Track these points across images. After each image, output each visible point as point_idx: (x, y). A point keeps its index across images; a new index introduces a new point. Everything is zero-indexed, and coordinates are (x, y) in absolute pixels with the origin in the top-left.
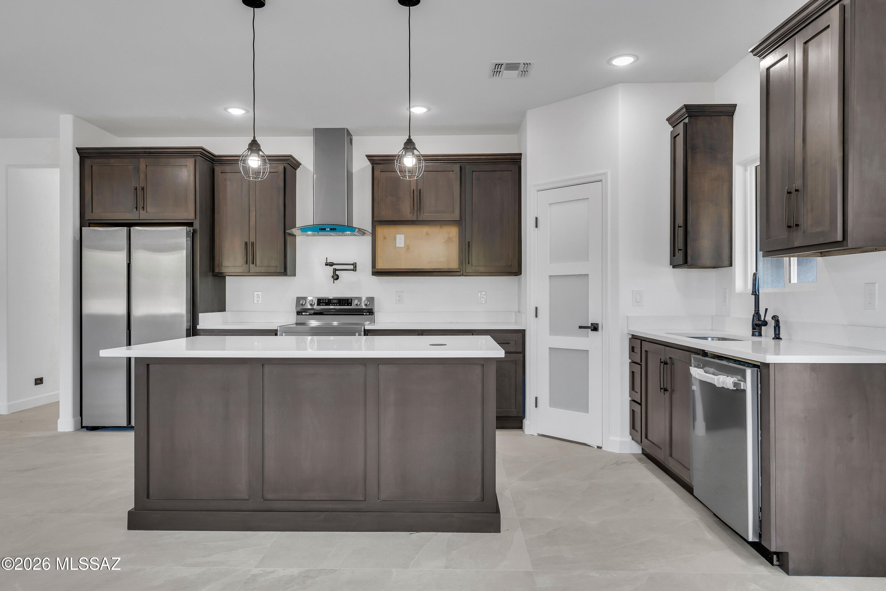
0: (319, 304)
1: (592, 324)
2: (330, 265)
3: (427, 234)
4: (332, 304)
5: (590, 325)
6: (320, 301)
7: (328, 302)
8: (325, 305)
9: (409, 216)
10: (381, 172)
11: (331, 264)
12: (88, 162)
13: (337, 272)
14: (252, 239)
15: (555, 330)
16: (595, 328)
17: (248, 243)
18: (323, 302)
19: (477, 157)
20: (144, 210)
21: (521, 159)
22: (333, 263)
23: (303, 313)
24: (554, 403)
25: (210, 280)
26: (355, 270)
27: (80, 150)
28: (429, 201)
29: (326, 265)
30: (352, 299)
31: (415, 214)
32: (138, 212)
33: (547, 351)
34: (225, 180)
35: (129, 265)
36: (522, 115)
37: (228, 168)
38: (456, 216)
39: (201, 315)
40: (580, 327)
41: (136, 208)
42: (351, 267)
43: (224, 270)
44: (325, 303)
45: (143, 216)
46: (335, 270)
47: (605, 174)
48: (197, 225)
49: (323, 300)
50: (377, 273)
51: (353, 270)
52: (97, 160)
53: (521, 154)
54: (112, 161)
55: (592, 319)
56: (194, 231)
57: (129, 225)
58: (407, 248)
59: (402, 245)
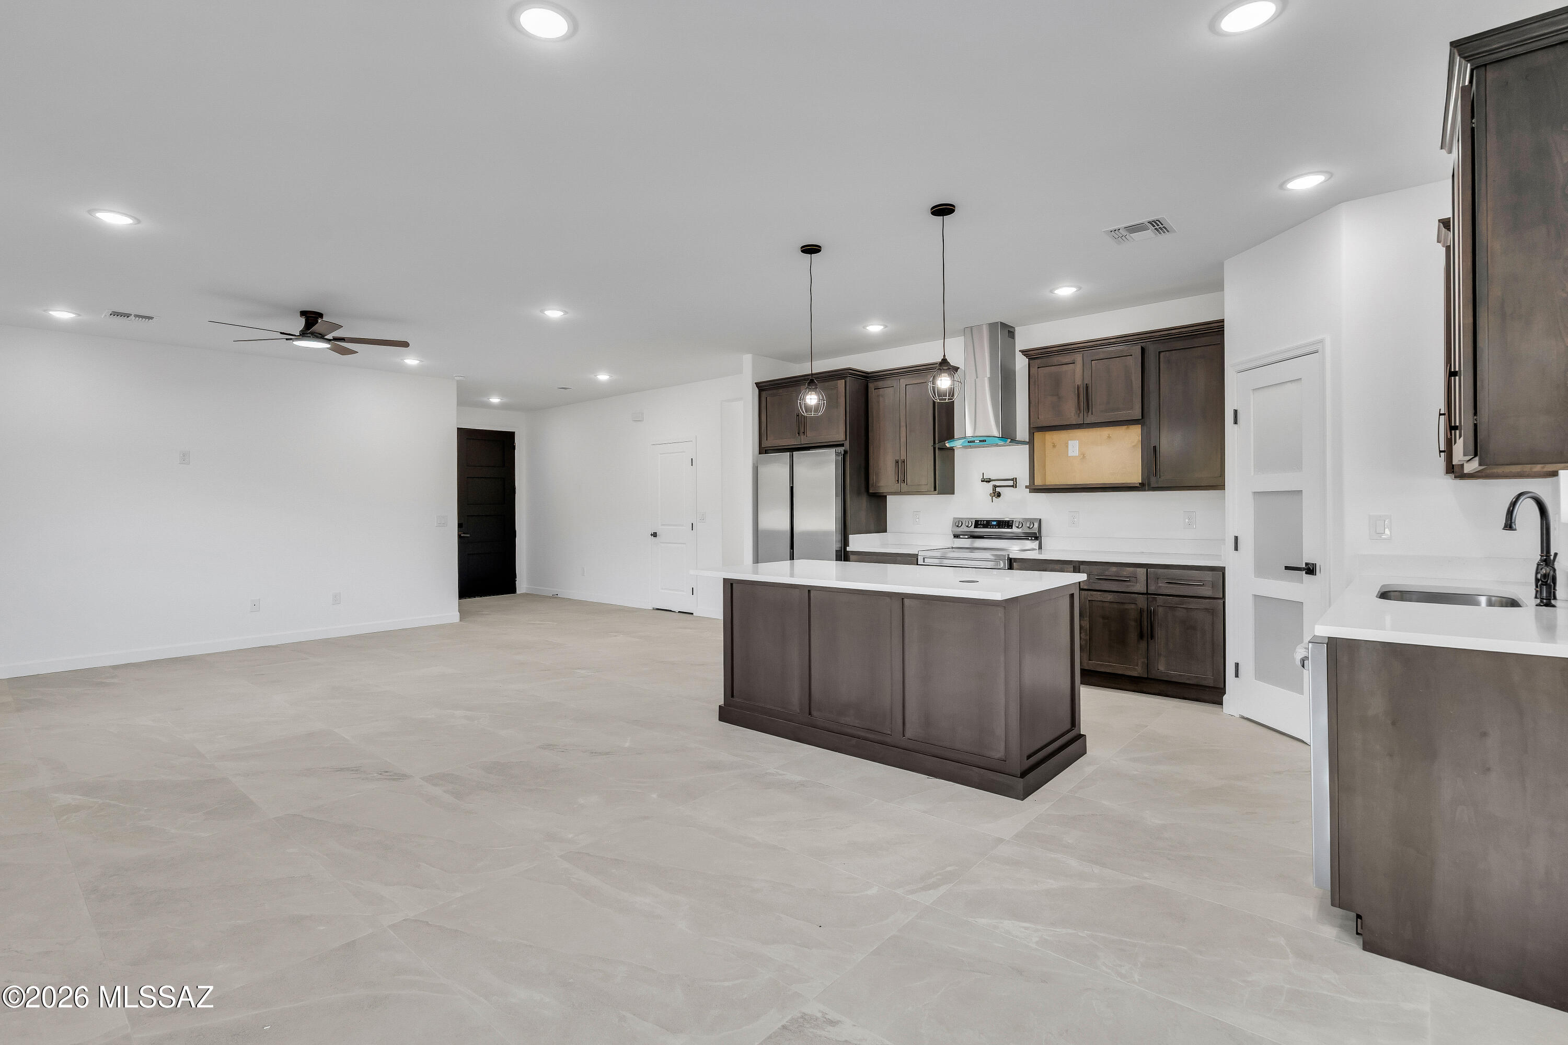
0: (976, 527)
1: (1307, 564)
2: (986, 482)
3: (1109, 437)
4: (991, 526)
5: (1304, 566)
6: (978, 524)
7: (987, 524)
8: (983, 528)
9: (1073, 419)
10: (1038, 368)
11: (989, 481)
12: (764, 394)
13: (998, 489)
14: (904, 457)
15: (1261, 570)
16: (1310, 570)
17: (899, 461)
18: (981, 524)
19: (1166, 332)
20: (804, 435)
21: (1224, 328)
22: (990, 479)
23: (961, 536)
24: (1262, 674)
25: (864, 501)
26: (1015, 486)
27: (758, 385)
28: (1099, 398)
29: (982, 481)
30: (1013, 521)
31: (1081, 415)
32: (799, 437)
33: (1250, 601)
34: (878, 396)
35: (792, 489)
36: (1219, 267)
37: (880, 384)
38: (1136, 413)
39: (851, 537)
40: (1287, 568)
41: (799, 433)
42: (1011, 483)
43: (883, 490)
44: (983, 525)
45: (804, 440)
46: (995, 487)
47: (1321, 341)
48: (847, 444)
49: (981, 522)
50: (1035, 489)
51: (1013, 486)
52: (770, 392)
53: (1223, 321)
54: (781, 391)
55: (1308, 558)
56: (845, 452)
57: (792, 450)
58: (1083, 456)
59: (1076, 453)
